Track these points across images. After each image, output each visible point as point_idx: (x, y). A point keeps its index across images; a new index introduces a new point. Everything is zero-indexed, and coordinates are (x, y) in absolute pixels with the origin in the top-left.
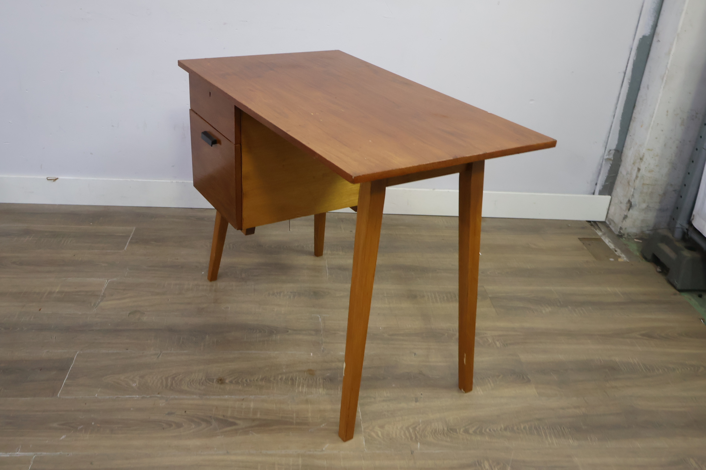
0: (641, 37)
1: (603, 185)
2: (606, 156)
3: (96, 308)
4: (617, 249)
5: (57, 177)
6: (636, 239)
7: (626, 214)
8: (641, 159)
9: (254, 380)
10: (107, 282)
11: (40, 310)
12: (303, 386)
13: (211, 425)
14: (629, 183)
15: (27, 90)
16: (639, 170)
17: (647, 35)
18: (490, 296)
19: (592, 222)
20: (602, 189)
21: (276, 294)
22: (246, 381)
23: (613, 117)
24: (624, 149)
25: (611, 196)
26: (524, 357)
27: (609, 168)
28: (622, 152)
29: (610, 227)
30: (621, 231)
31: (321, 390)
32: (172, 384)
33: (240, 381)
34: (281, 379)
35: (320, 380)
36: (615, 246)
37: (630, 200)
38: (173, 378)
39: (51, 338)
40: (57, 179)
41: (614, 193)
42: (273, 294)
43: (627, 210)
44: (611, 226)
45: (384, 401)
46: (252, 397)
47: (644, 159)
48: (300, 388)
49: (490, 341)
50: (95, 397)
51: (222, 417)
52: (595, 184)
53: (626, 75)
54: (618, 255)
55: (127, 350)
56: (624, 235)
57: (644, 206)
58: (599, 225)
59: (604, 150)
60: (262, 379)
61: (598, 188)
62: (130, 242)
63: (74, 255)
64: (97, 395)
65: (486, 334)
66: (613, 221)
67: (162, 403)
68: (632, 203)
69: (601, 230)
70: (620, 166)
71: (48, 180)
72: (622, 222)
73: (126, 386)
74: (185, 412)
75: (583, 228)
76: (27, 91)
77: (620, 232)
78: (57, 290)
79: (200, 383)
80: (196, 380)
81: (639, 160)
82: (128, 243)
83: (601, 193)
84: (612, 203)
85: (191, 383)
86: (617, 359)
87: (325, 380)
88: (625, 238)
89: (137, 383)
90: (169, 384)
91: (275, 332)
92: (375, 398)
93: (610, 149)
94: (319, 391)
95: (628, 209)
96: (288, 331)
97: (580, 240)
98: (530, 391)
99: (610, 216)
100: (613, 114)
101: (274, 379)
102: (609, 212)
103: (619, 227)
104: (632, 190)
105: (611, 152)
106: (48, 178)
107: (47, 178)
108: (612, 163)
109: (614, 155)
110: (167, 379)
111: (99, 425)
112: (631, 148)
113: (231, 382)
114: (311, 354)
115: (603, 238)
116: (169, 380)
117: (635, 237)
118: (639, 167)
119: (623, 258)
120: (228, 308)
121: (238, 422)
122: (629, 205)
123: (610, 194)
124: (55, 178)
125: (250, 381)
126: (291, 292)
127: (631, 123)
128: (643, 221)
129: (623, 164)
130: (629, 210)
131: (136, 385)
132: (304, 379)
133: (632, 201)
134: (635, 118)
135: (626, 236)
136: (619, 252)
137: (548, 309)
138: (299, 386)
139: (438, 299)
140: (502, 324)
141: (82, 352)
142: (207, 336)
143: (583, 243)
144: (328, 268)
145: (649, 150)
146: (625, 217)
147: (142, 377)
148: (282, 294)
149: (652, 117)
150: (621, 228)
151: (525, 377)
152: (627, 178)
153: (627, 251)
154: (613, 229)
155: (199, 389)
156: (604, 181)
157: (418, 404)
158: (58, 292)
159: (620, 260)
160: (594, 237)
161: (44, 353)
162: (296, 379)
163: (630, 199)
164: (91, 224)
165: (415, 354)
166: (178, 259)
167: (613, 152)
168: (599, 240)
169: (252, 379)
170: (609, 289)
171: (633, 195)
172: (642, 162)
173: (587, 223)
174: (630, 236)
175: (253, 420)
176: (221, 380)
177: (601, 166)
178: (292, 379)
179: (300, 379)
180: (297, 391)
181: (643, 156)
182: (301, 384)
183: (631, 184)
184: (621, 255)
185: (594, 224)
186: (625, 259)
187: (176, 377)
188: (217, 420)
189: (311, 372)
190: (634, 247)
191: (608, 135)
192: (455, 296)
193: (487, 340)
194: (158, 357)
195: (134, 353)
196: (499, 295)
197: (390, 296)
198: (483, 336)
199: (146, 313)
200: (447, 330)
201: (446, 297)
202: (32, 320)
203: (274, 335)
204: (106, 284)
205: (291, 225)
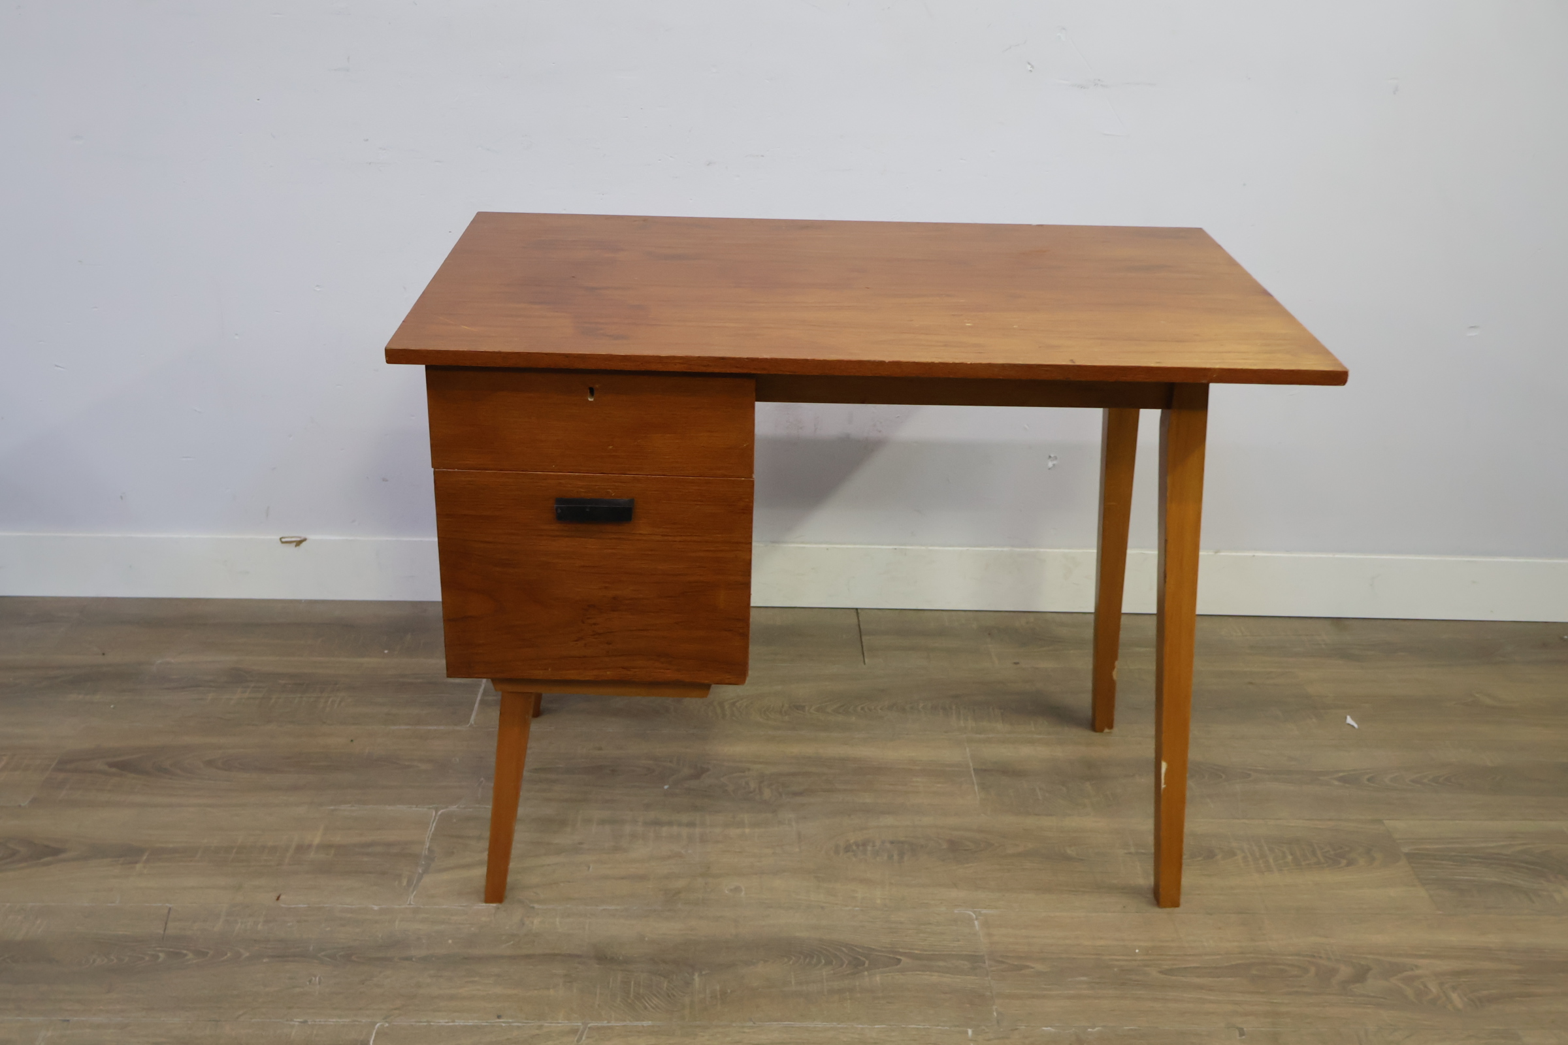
3: (415, 893)
5: (303, 536)
10: (435, 817)
11: (278, 898)
15: (237, 334)
18: (1406, 850)
21: (854, 848)
39: (310, 981)
40: (305, 540)
42: (847, 849)
49: (1434, 990)
55: (499, 1017)
62: (482, 702)
63: (352, 741)
65: (1417, 967)
71: (283, 542)
76: (237, 337)
78: (317, 841)
82: (477, 705)
91: (867, 962)
96: (899, 961)
106: (283, 540)
107: (281, 539)
114: (970, 1032)
120: (737, 889)
124: (299, 539)
126: (892, 843)
139: (1271, 861)
140: (1454, 937)
141: (387, 1025)
142: (696, 977)
144: (974, 769)
148: (869, 848)
158: (320, 847)
161: (295, 1028)
164: (386, 652)
165: (1242, 1033)
166: (600, 749)
192: (1314, 853)
193: (1425, 986)
194: (578, 1041)
195: (519, 1027)
196: (1428, 847)
197: (1143, 851)
198: (1409, 973)
199: (536, 906)
200: (1314, 956)
201: (1292, 854)
202: (260, 927)
203: (866, 973)
204: (433, 823)
205: (864, 648)
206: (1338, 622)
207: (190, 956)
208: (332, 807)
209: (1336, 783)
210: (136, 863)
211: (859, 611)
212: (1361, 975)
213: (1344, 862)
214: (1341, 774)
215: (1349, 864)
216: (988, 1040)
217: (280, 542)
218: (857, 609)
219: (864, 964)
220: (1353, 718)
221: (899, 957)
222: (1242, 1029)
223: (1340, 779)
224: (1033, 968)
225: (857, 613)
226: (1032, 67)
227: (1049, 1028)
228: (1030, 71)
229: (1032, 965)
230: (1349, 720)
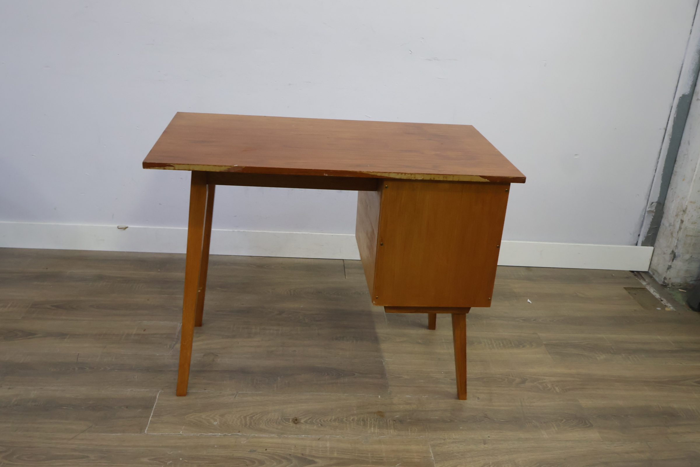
0: (681, 96)
1: (646, 236)
2: (649, 208)
3: (172, 350)
4: (662, 299)
5: (127, 226)
6: (681, 289)
7: (670, 264)
8: (684, 211)
9: (327, 421)
12: (374, 427)
13: (292, 463)
14: (672, 234)
16: (682, 221)
17: (687, 94)
18: (545, 343)
19: (635, 272)
20: (645, 240)
21: (339, 338)
22: (320, 421)
23: (655, 171)
24: (666, 201)
25: (653, 246)
26: (585, 403)
27: (651, 219)
28: (664, 205)
29: (654, 278)
30: (666, 281)
31: (392, 431)
32: (251, 424)
33: (314, 421)
34: (353, 420)
35: (390, 421)
36: (660, 296)
37: (674, 251)
38: (251, 418)
39: (134, 377)
41: (656, 244)
42: (337, 339)
43: (671, 261)
44: (654, 276)
45: (453, 442)
46: (328, 437)
47: (687, 212)
48: (372, 429)
49: (550, 387)
50: (180, 434)
51: (300, 455)
52: (638, 235)
53: (667, 131)
54: (664, 304)
55: (205, 390)
56: (668, 285)
57: (687, 257)
58: (643, 275)
59: (646, 203)
60: (335, 420)
61: (641, 239)
63: (147, 300)
64: (181, 432)
65: (544, 379)
66: (656, 271)
67: (244, 441)
68: (676, 254)
69: (644, 280)
70: (662, 217)
71: (118, 228)
72: (667, 272)
73: (208, 424)
74: (266, 449)
75: (627, 278)
76: (105, 146)
77: (664, 282)
78: (134, 333)
79: (276, 422)
80: (273, 420)
81: (682, 213)
83: (644, 244)
84: (655, 253)
85: (268, 422)
86: (675, 406)
87: (395, 421)
88: (669, 288)
89: (218, 420)
90: (248, 423)
91: (343, 374)
92: (445, 439)
93: (653, 202)
94: (390, 432)
95: (672, 259)
96: (354, 375)
97: (626, 290)
98: (593, 435)
99: (653, 266)
100: (655, 168)
101: (346, 420)
102: (652, 262)
103: (663, 277)
104: (676, 241)
105: (652, 205)
106: (119, 227)
107: (118, 227)
108: (655, 215)
109: (656, 208)
110: (245, 417)
111: (186, 461)
112: (673, 200)
113: (306, 422)
114: (379, 397)
115: (648, 287)
116: (248, 419)
117: (679, 287)
118: (683, 219)
119: (670, 308)
121: (317, 460)
122: (673, 255)
123: (652, 245)
124: (125, 227)
125: (324, 421)
127: (672, 177)
128: (687, 271)
129: (665, 216)
130: (673, 261)
131: (217, 424)
132: (375, 421)
133: (676, 251)
134: (676, 172)
135: (670, 286)
136: (664, 302)
137: (603, 357)
138: (371, 427)
139: (495, 345)
140: (559, 370)
141: (163, 391)
142: (279, 378)
143: (629, 293)
144: (386, 314)
145: (691, 202)
146: (669, 267)
147: (222, 416)
148: (345, 339)
149: (695, 171)
150: (665, 278)
151: (587, 422)
152: (670, 230)
153: (673, 301)
154: (657, 279)
155: (277, 429)
156: (647, 233)
157: (486, 446)
158: (135, 335)
159: (667, 309)
160: (639, 287)
161: (129, 392)
162: (367, 420)
163: (674, 249)
164: (159, 270)
165: (478, 398)
166: (243, 304)
167: (655, 204)
168: (644, 289)
169: (326, 420)
170: (659, 337)
171: (676, 246)
172: (685, 214)
173: (630, 272)
174: (674, 286)
175: (331, 459)
176: (296, 420)
177: (644, 218)
178: (363, 420)
179: (371, 421)
180: (369, 432)
181: (686, 208)
182: (373, 426)
183: (674, 235)
184: (667, 305)
185: (637, 274)
186: (672, 308)
187: (254, 416)
188: (296, 457)
189: (381, 414)
190: (679, 297)
191: (650, 188)
192: (511, 343)
193: (546, 385)
194: (235, 397)
195: (212, 393)
196: (553, 342)
197: (448, 341)
198: (542, 381)
199: (219, 355)
200: (507, 375)
201: (502, 343)
202: (113, 360)
203: (342, 378)
204: (179, 327)
205: (346, 273)
206: (528, 268)
207: (88, 369)
208: (139, 322)
209: (522, 321)
210: (65, 338)
211: (344, 260)
212: (524, 381)
213: (521, 346)
214: (524, 318)
215: (523, 347)
216: (386, 399)
217: (117, 228)
218: (343, 260)
219: (341, 375)
220: (530, 300)
221: (354, 373)
222: (479, 397)
223: (524, 320)
224: (403, 377)
225: (344, 261)
226: (411, 52)
227: (408, 396)
228: (411, 53)
229: (404, 376)
230: (529, 301)
